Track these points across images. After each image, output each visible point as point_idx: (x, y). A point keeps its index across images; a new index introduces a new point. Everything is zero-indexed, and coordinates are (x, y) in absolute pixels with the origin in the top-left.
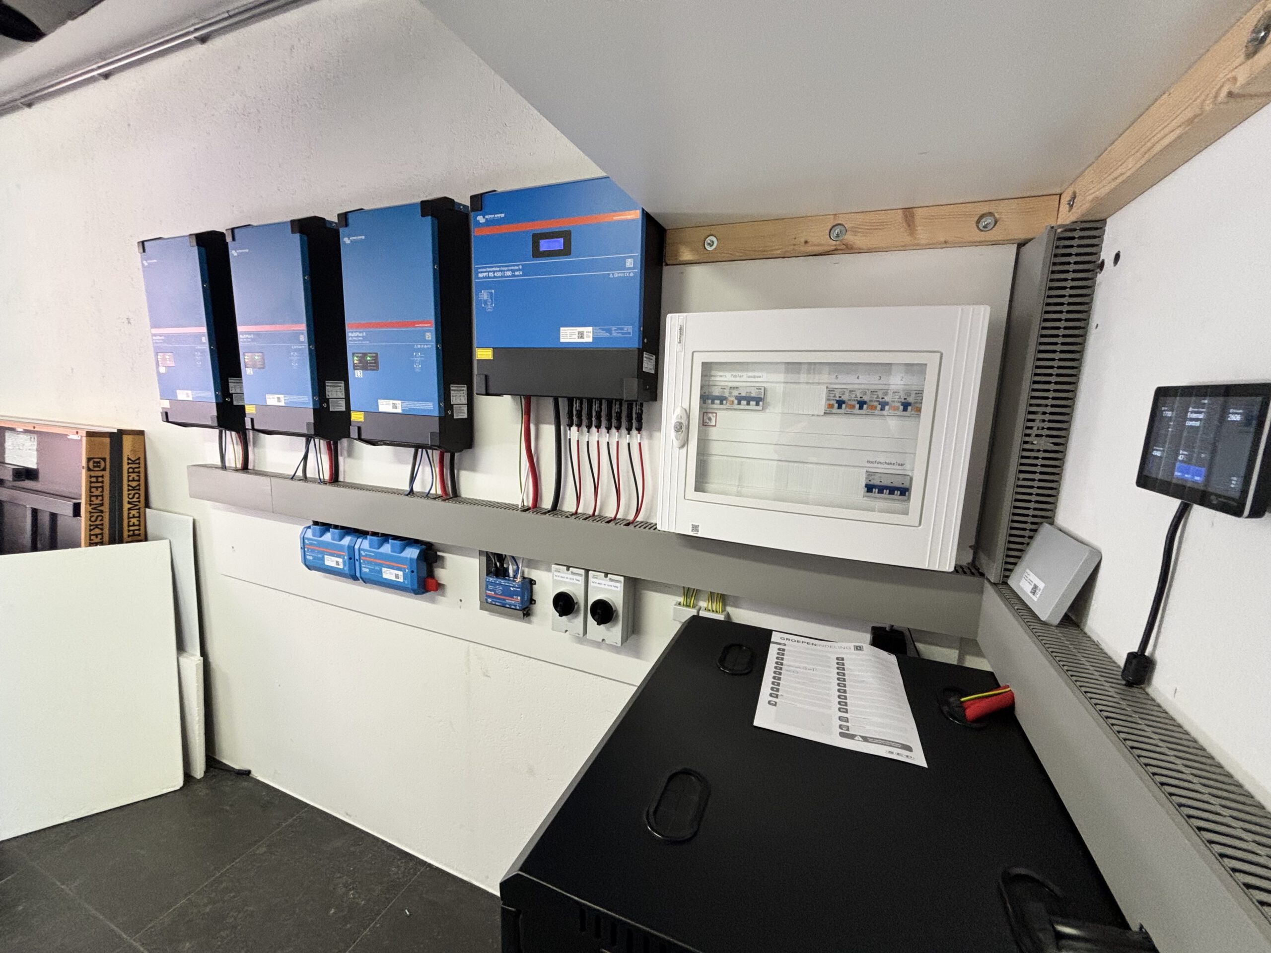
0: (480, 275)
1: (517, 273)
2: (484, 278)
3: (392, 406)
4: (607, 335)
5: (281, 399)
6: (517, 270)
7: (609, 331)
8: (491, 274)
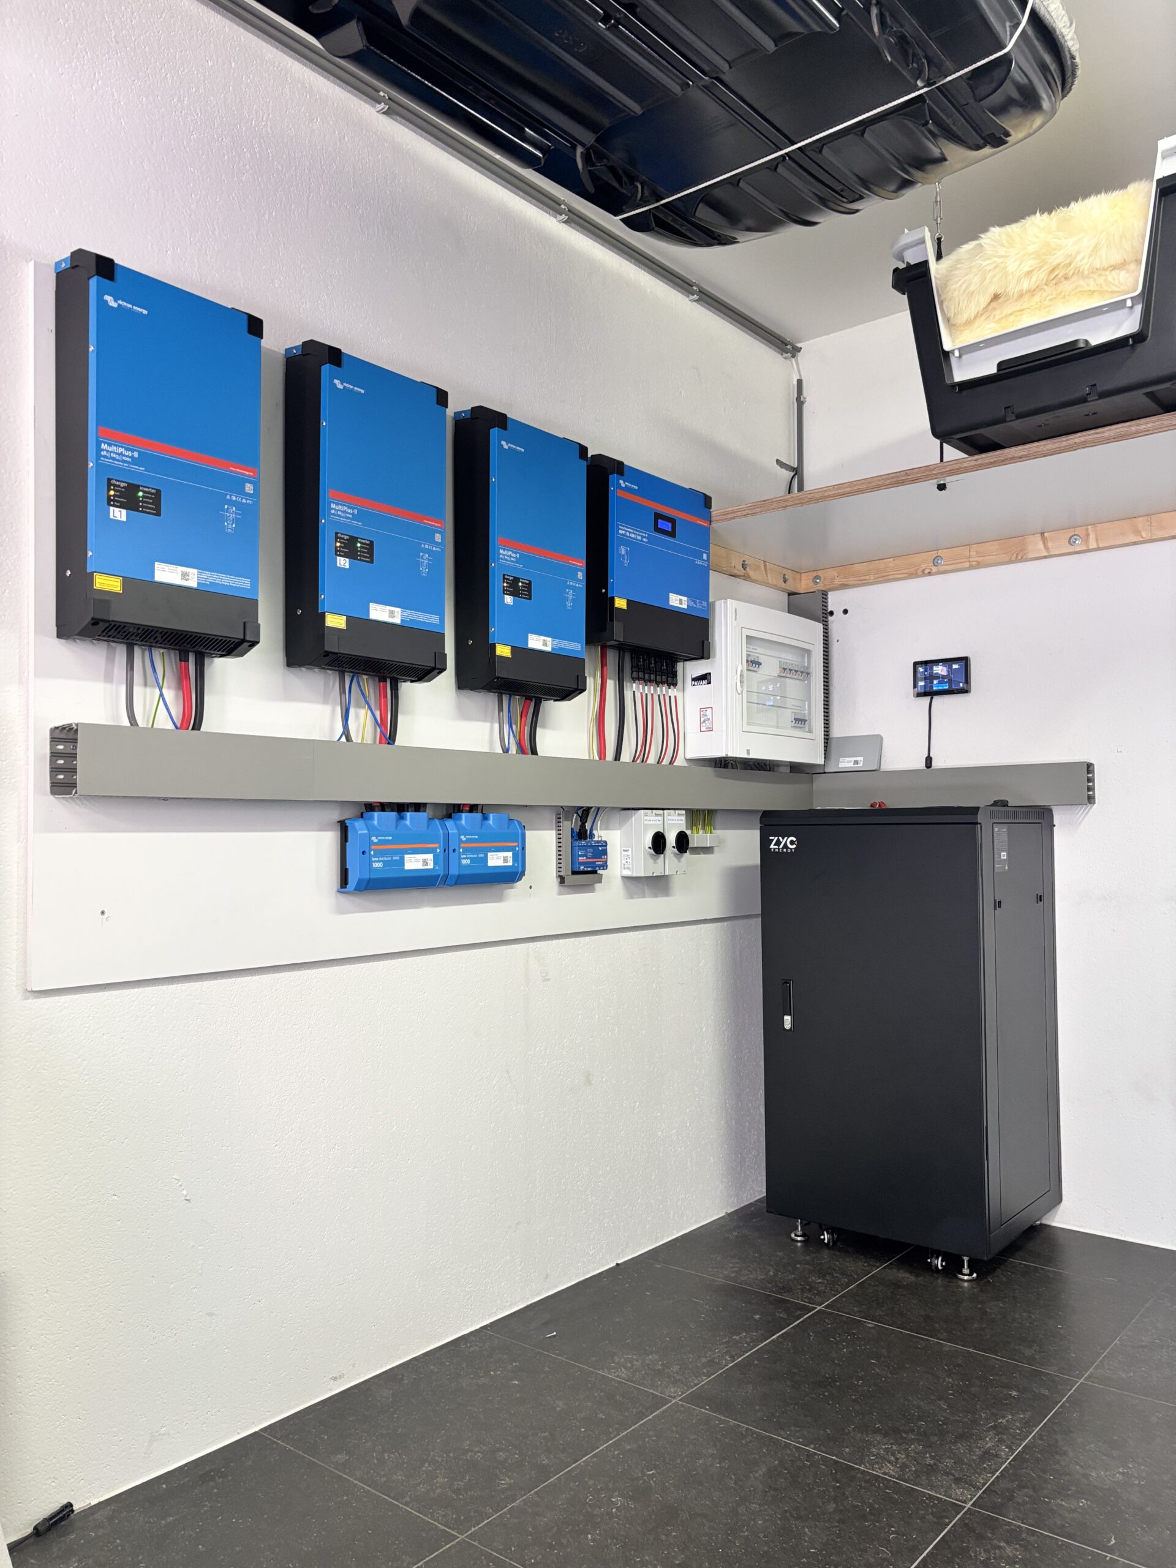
0: (621, 532)
1: (644, 540)
2: (622, 535)
3: (542, 643)
4: (695, 606)
5: (396, 614)
6: (645, 537)
7: (695, 603)
8: (628, 534)
